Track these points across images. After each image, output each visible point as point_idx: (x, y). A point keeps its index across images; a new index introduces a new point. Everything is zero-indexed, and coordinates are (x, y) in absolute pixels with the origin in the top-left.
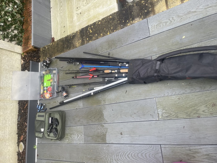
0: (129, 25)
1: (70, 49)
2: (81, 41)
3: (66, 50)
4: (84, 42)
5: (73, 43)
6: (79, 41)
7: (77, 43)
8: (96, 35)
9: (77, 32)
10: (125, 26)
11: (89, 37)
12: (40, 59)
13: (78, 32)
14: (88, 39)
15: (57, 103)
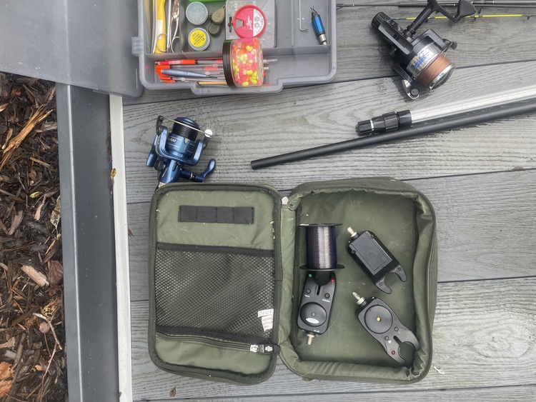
15: (316, 130)
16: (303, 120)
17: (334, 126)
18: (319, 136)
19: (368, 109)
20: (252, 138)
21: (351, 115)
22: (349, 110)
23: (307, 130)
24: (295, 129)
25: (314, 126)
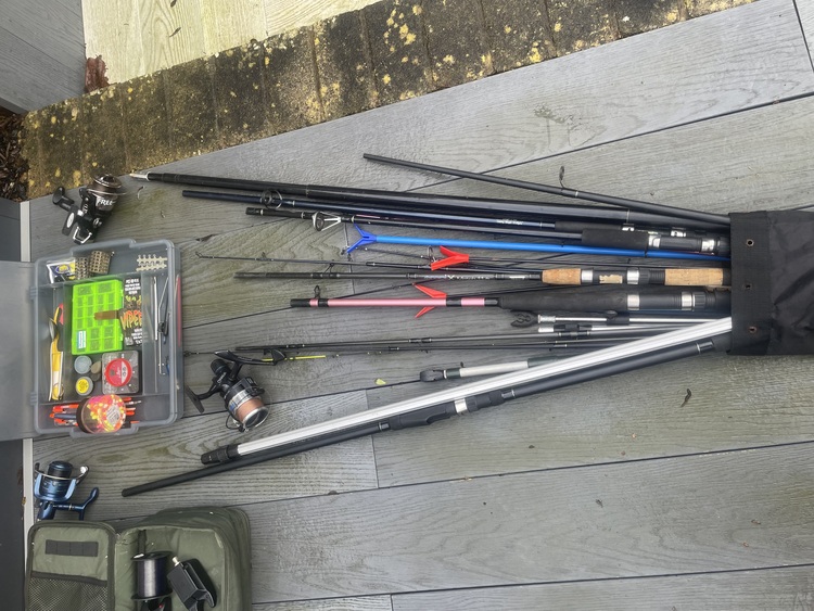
0: (672, 16)
1: (256, 129)
2: (336, 86)
3: (228, 134)
4: (364, 96)
5: (276, 94)
6: (324, 89)
7: (311, 95)
8: (449, 59)
9: (305, 33)
10: (647, 22)
11: (394, 66)
12: (26, 183)
13: (313, 34)
14: (387, 79)
15: (176, 460)
16: (165, 451)
17: (189, 456)
18: (179, 464)
19: (215, 440)
20: (127, 467)
21: (202, 445)
22: (201, 441)
23: (170, 460)
24: (159, 459)
25: (174, 456)
